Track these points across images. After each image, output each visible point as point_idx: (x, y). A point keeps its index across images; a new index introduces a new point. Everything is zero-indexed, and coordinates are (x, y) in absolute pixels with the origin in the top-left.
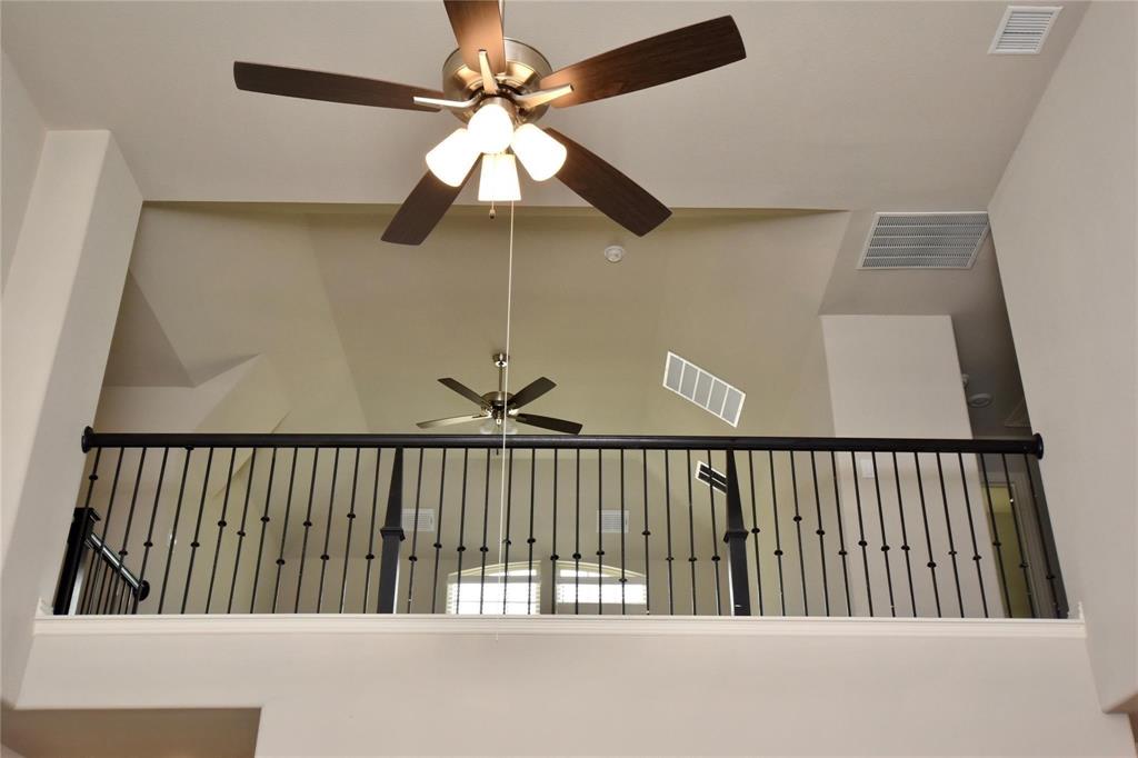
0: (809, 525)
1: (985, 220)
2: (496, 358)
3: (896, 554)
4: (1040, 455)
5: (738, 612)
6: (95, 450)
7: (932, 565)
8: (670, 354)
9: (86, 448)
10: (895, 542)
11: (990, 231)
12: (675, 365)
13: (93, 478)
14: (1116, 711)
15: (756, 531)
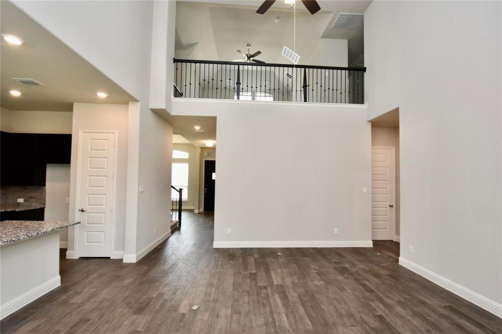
0: (319, 85)
1: (363, 15)
2: (248, 46)
3: (335, 91)
4: (365, 71)
5: (304, 101)
6: (176, 63)
7: (341, 93)
8: (285, 46)
9: (174, 62)
10: (335, 89)
11: (363, 19)
12: (286, 49)
13: (177, 69)
14: (369, 121)
15: (309, 85)
